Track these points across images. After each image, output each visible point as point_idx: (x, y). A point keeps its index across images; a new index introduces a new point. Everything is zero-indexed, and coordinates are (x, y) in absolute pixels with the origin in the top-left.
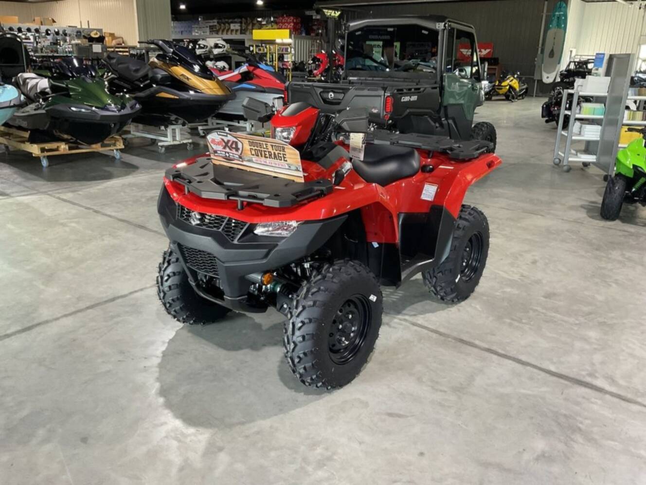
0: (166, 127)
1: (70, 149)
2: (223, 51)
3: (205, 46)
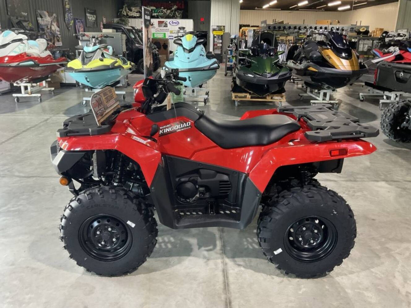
0: (319, 90)
1: (252, 98)
2: (403, 39)
3: (404, 34)
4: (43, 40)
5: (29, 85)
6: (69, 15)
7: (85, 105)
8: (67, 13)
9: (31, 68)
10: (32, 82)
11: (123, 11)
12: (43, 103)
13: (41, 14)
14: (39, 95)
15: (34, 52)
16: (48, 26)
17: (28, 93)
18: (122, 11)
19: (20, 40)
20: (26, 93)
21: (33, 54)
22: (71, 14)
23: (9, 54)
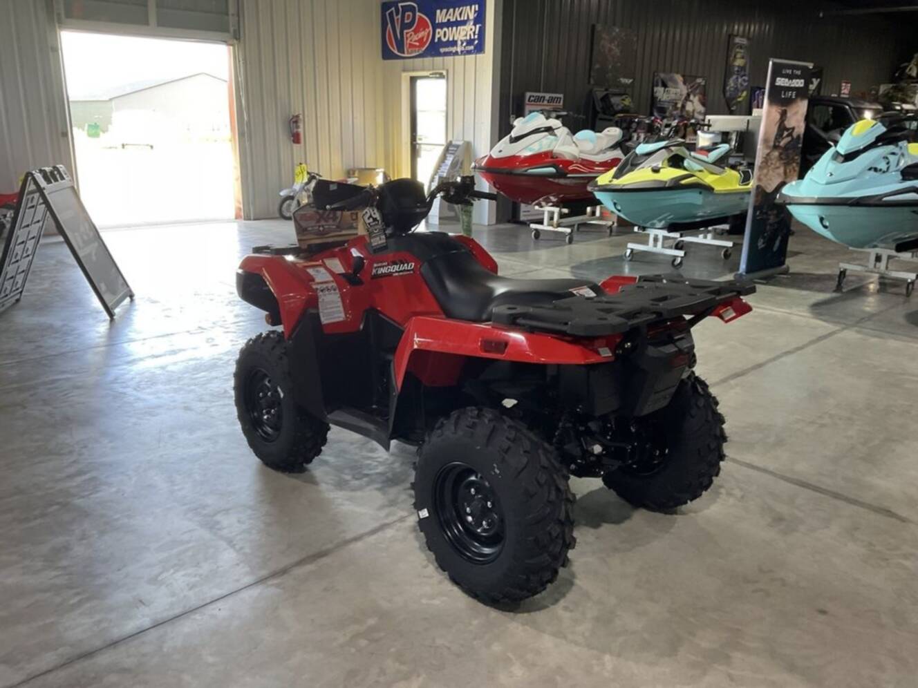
4: (616, 131)
5: (556, 210)
6: (740, 80)
7: (629, 259)
8: (735, 77)
9: (551, 179)
10: (561, 205)
11: (912, 65)
12: (574, 246)
13: (665, 81)
14: (568, 230)
15: (565, 152)
16: (676, 104)
17: (552, 225)
18: (906, 67)
19: (549, 130)
20: (549, 225)
21: (565, 154)
22: (746, 78)
23: (518, 152)
